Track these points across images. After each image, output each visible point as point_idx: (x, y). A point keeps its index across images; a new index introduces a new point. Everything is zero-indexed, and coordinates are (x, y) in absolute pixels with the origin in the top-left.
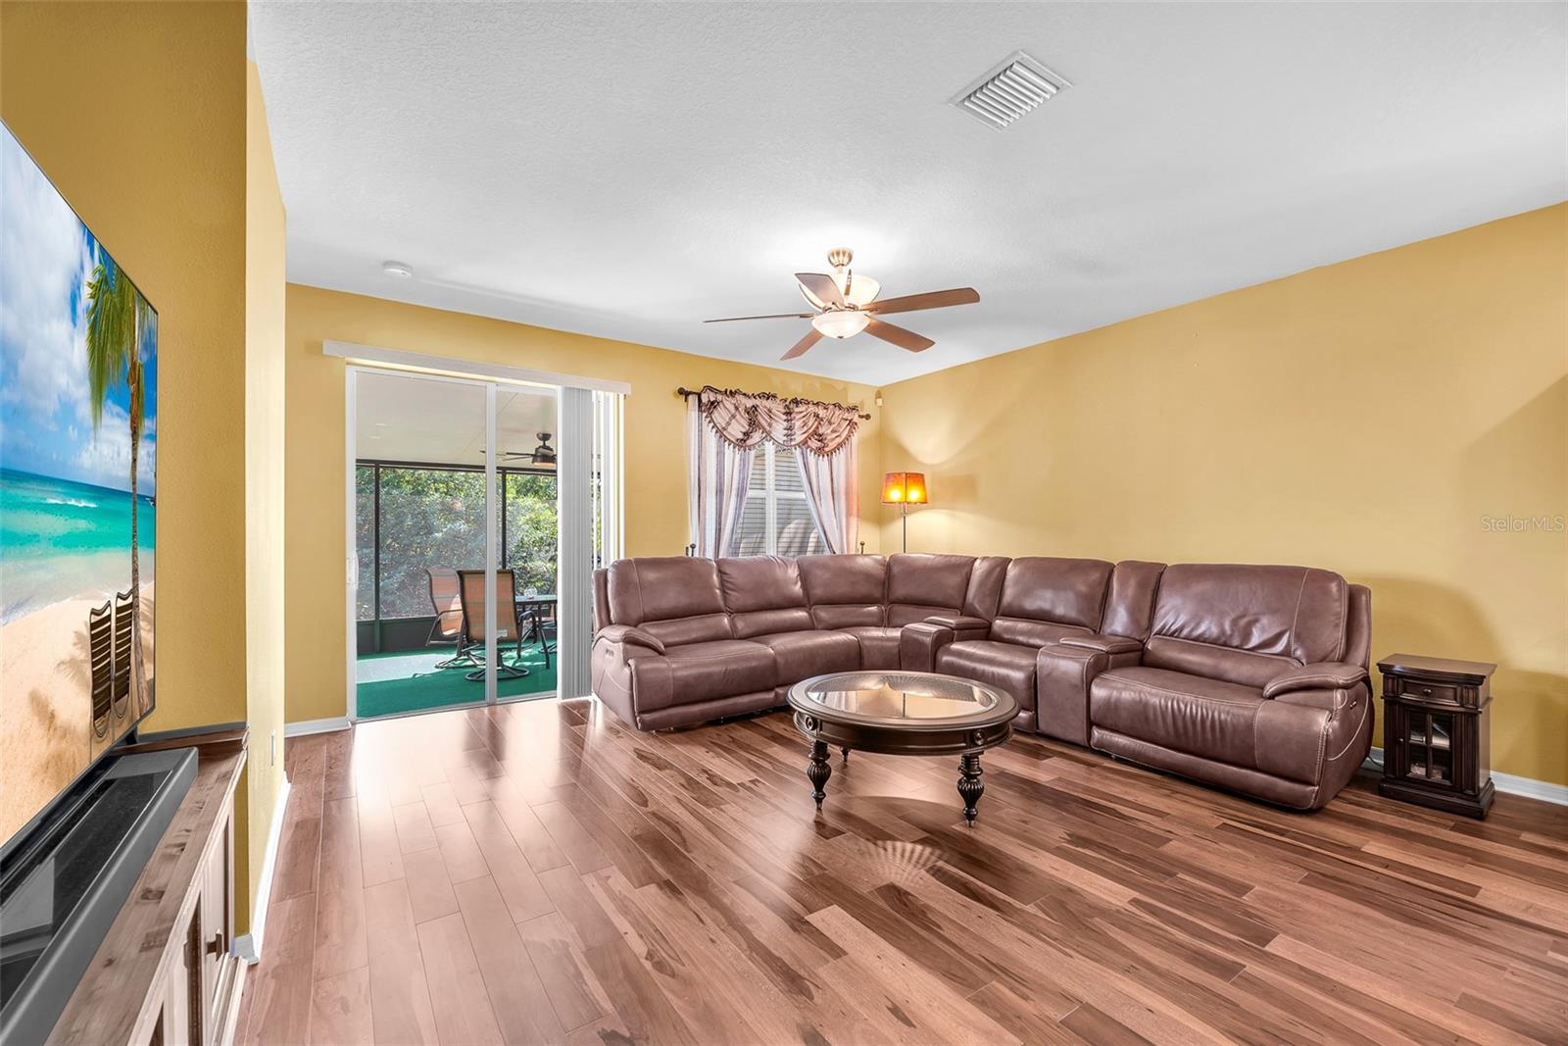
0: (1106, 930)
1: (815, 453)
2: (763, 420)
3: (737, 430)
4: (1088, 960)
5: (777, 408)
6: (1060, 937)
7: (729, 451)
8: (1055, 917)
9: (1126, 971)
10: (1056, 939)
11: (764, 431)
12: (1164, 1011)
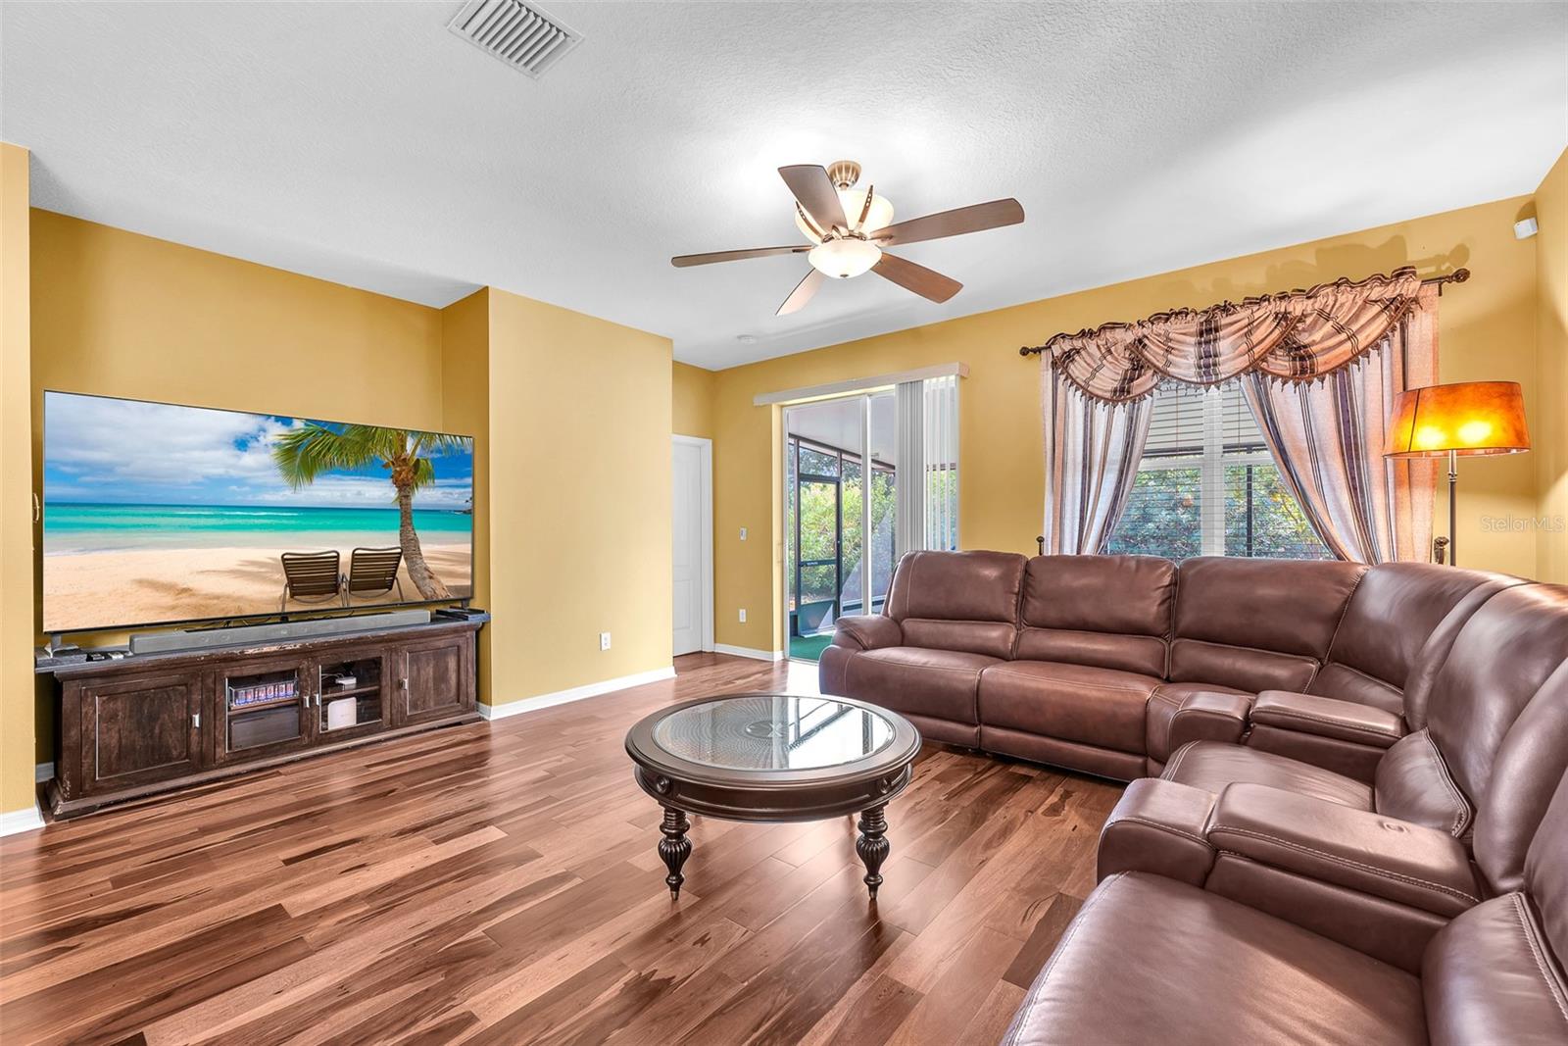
0: (415, 983)
1: (1291, 383)
2: (1154, 353)
3: (1107, 380)
4: (372, 962)
5: (1183, 332)
6: (418, 948)
7: (1101, 412)
8: (454, 948)
9: (342, 987)
10: (414, 945)
11: (1157, 370)
12: (272, 1002)
